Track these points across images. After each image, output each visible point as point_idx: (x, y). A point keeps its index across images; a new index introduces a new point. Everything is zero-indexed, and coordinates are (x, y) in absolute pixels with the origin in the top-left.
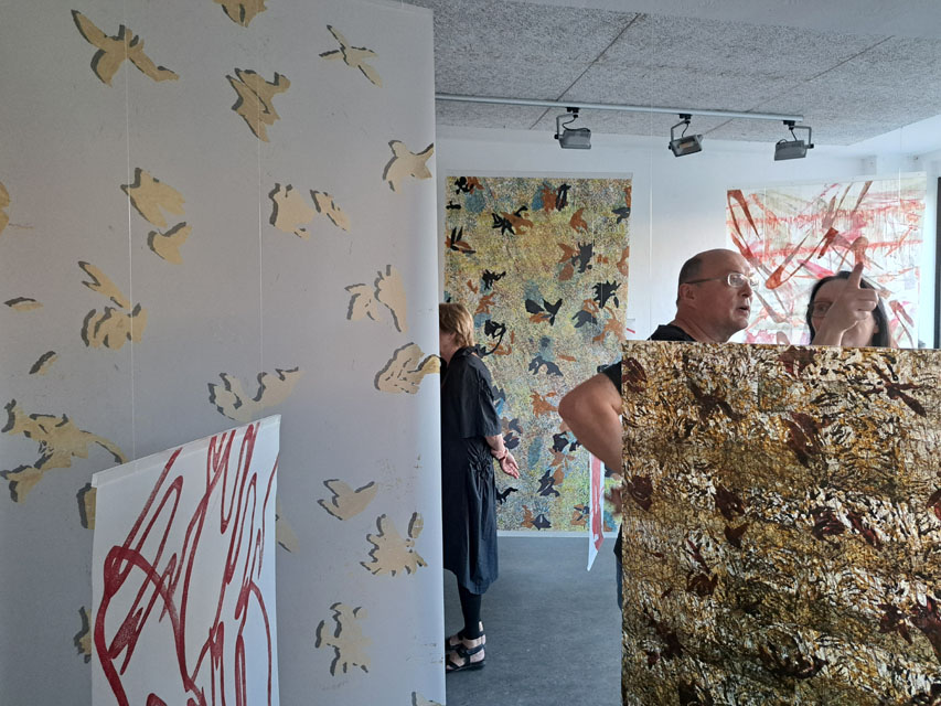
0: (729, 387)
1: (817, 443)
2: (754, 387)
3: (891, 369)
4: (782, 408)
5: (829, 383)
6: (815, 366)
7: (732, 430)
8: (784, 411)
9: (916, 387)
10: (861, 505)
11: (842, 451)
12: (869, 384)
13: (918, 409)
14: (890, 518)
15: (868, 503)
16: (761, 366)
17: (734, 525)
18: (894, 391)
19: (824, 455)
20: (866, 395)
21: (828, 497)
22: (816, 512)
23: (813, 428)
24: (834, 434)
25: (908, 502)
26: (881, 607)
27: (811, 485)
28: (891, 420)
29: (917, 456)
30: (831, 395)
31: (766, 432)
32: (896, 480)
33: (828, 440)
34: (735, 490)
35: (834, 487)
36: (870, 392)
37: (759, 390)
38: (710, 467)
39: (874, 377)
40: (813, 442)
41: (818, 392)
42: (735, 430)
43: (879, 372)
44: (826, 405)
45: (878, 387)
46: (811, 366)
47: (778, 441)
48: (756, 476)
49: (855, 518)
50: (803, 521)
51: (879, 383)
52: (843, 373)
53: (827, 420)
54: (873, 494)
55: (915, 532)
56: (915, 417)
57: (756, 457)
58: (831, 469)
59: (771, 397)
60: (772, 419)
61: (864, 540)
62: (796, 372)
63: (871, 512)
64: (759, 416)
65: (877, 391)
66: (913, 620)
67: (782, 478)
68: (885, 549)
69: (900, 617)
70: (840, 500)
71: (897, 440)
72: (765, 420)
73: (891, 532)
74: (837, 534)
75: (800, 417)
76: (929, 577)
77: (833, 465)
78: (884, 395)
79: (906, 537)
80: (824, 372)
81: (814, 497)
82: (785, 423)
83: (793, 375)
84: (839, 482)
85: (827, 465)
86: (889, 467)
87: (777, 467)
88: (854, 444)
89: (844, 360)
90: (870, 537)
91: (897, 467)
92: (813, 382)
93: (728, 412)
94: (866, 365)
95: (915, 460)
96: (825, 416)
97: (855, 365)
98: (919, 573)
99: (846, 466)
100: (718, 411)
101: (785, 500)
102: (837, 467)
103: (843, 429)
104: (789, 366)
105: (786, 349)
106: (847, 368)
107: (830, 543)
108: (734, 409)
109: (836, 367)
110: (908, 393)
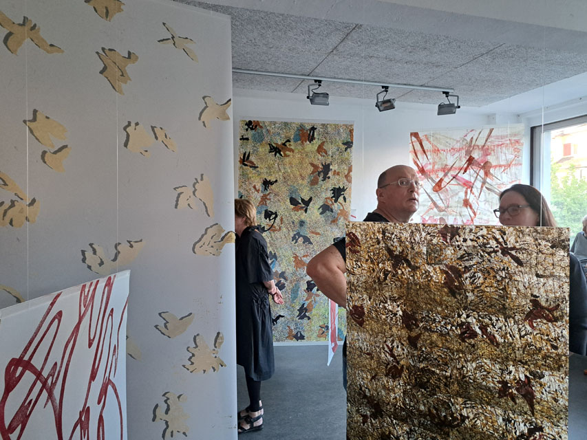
0: (410, 249)
1: (461, 284)
2: (424, 250)
3: (503, 238)
4: (440, 262)
5: (467, 247)
6: (460, 237)
7: (412, 276)
8: (441, 264)
9: (518, 249)
10: (487, 320)
11: (476, 288)
12: (491, 247)
13: (519, 262)
14: (504, 328)
15: (491, 319)
16: (428, 237)
17: (413, 334)
18: (505, 251)
19: (465, 290)
20: (489, 254)
21: (468, 316)
22: (461, 325)
23: (459, 274)
24: (471, 278)
25: (513, 318)
26: (499, 382)
27: (458, 309)
28: (504, 269)
29: (518, 291)
30: (469, 254)
31: (432, 277)
32: (507, 305)
33: (468, 281)
34: (413, 313)
35: (471, 310)
36: (491, 252)
37: (427, 251)
38: (399, 298)
39: (493, 243)
40: (459, 283)
41: (462, 252)
42: (413, 276)
43: (497, 240)
44: (466, 260)
45: (496, 249)
46: (457, 237)
47: (438, 282)
48: (426, 304)
49: (483, 328)
50: (453, 331)
51: (497, 247)
52: (476, 241)
53: (467, 269)
54: (494, 314)
55: (518, 336)
56: (517, 267)
57: (426, 292)
58: (469, 299)
59: (434, 255)
60: (435, 269)
61: (489, 341)
62: (448, 241)
63: (492, 324)
64: (427, 267)
65: (496, 252)
66: (517, 390)
67: (441, 305)
68: (501, 347)
69: (510, 388)
70: (475, 318)
71: (507, 281)
72: (430, 269)
73: (504, 336)
74: (473, 339)
75: (451, 268)
76: (526, 363)
77: (471, 296)
78: (499, 254)
79: (513, 339)
80: (465, 240)
81: (460, 316)
82: (443, 271)
83: (447, 242)
84: (474, 307)
85: (467, 296)
86: (503, 297)
87: (438, 298)
88: (482, 284)
89: (476, 233)
90: (492, 339)
91: (507, 297)
92: (458, 246)
93: (409, 265)
94: (489, 236)
95: (517, 293)
96: (466, 267)
97: (483, 236)
98: (520, 361)
99: (478, 297)
100: (403, 264)
101: (443, 318)
102: (473, 298)
103: (476, 274)
104: (445, 237)
105: (442, 227)
106: (477, 238)
107: (469, 344)
108: (412, 263)
109: (472, 237)
110: (513, 252)
